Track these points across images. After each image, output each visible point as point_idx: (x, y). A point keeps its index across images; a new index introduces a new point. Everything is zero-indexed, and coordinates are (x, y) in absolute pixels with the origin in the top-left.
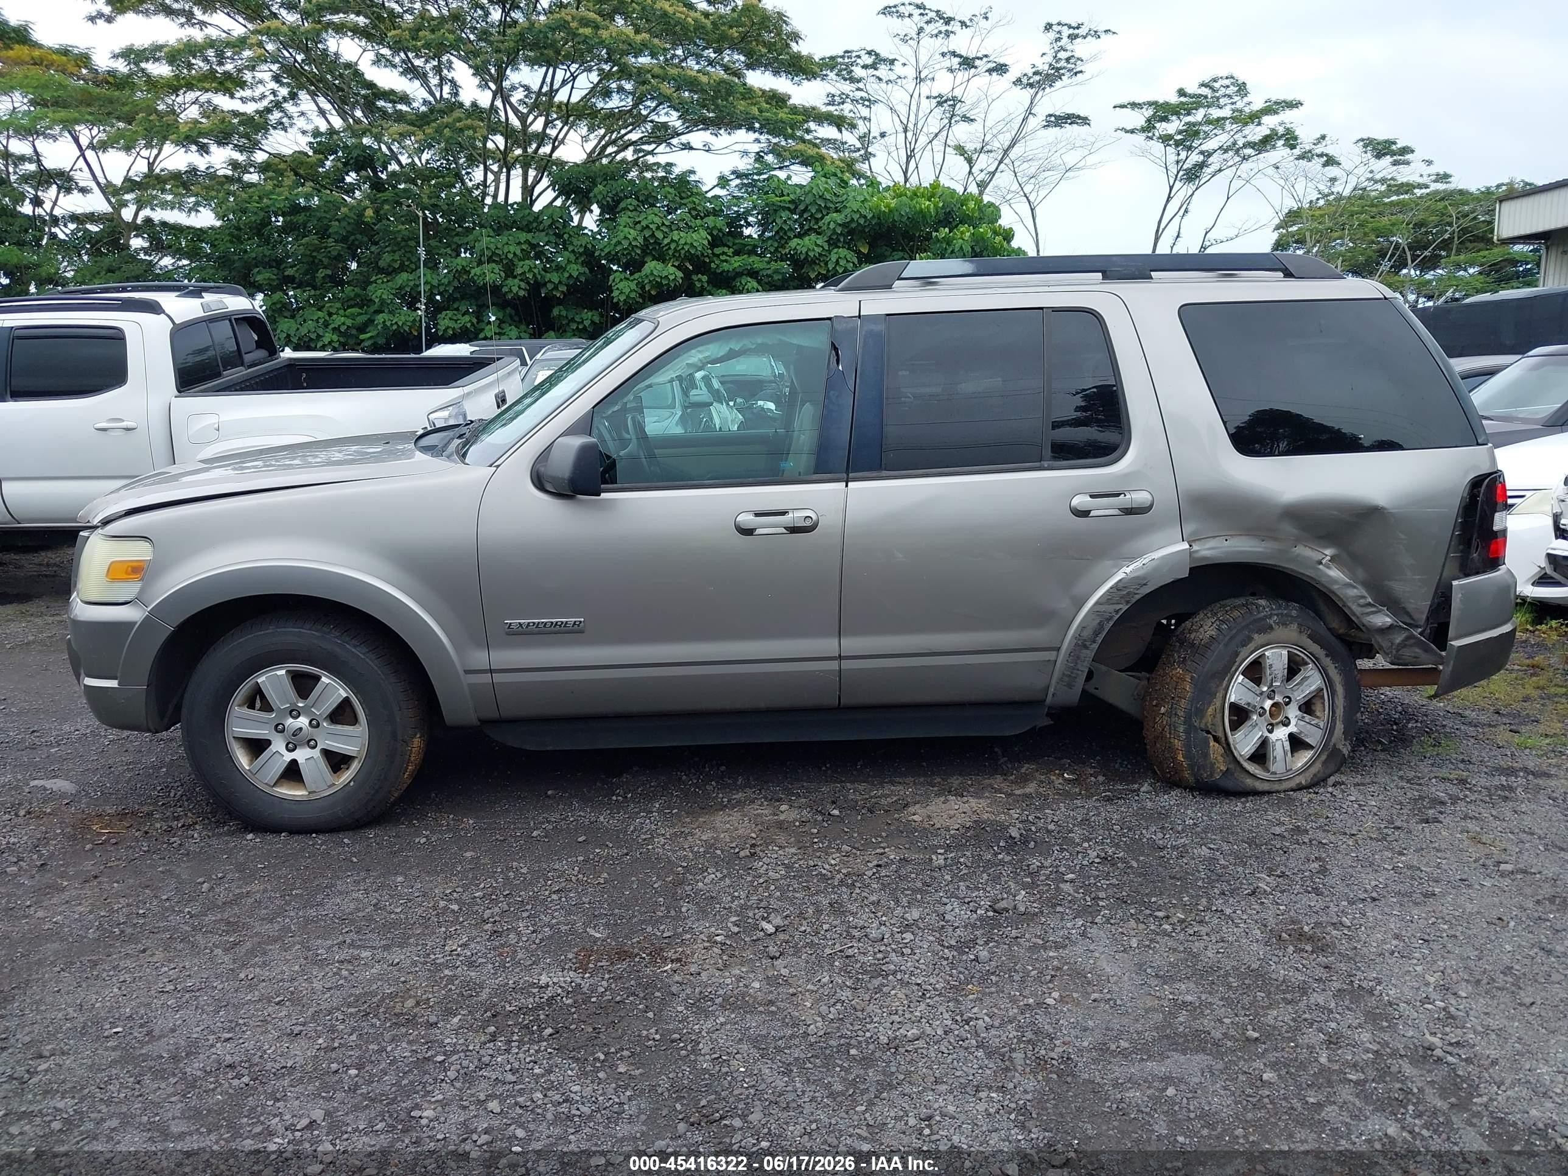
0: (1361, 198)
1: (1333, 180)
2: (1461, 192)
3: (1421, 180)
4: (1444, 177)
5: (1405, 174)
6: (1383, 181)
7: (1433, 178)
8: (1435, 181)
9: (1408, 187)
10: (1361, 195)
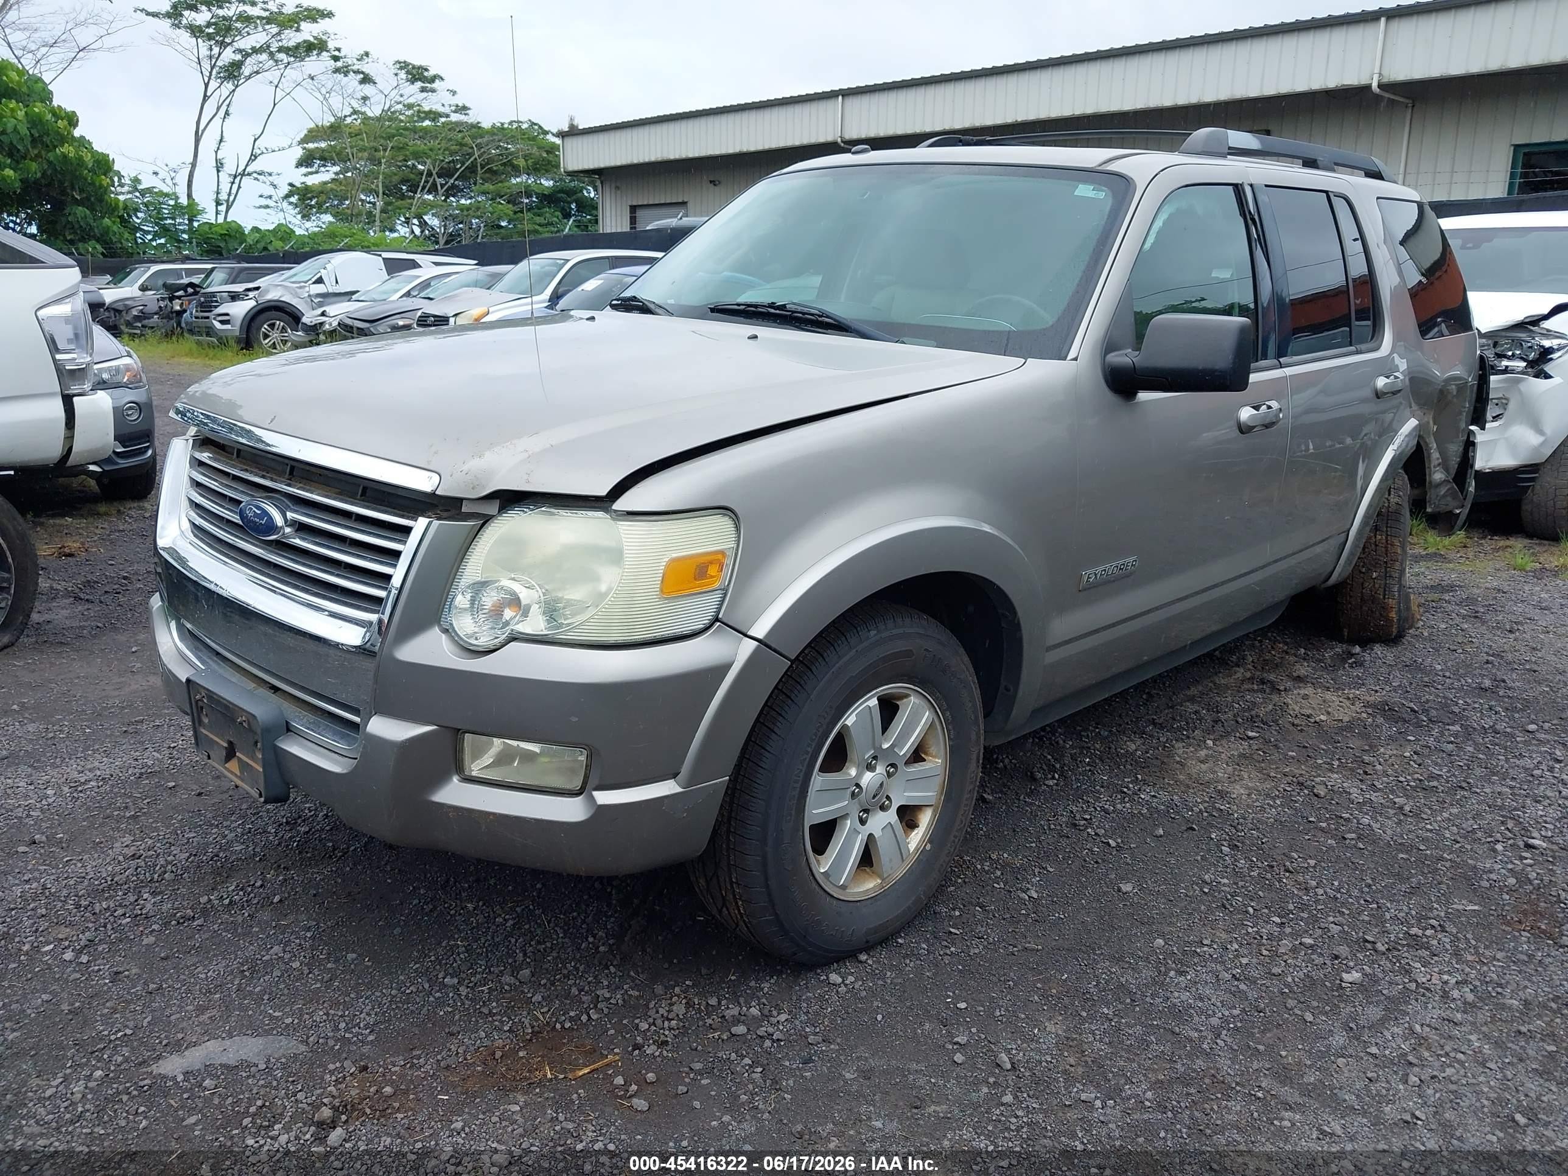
0: (390, 119)
1: (365, 99)
2: (476, 126)
3: (441, 109)
4: (463, 109)
5: (430, 103)
6: (410, 106)
7: (453, 108)
8: (455, 112)
9: (434, 115)
10: (389, 116)
